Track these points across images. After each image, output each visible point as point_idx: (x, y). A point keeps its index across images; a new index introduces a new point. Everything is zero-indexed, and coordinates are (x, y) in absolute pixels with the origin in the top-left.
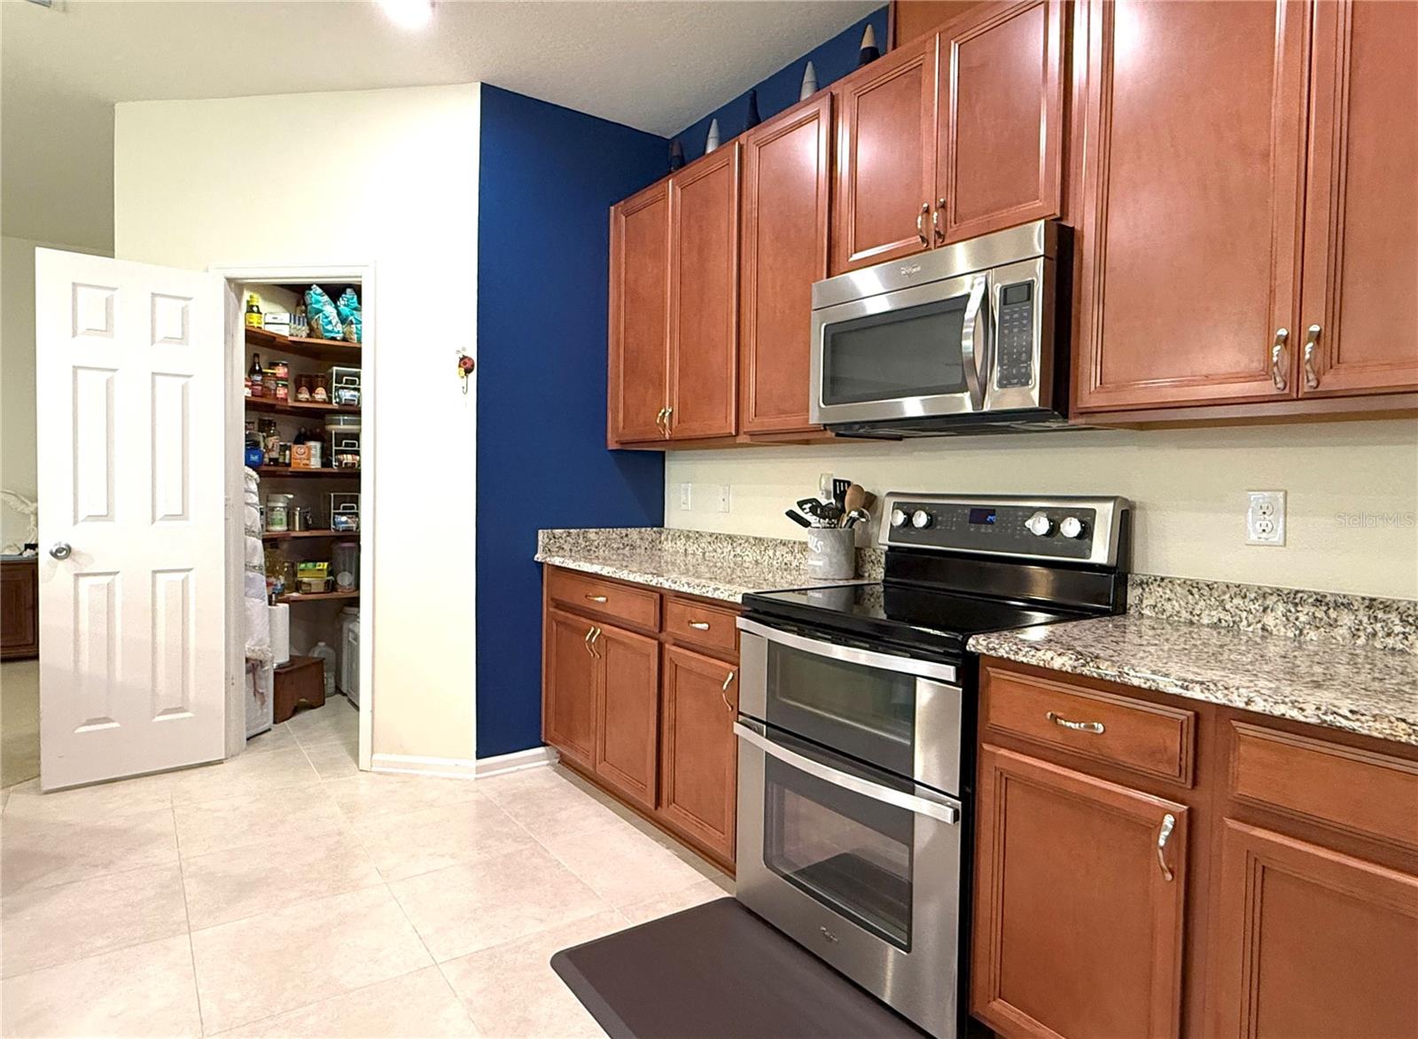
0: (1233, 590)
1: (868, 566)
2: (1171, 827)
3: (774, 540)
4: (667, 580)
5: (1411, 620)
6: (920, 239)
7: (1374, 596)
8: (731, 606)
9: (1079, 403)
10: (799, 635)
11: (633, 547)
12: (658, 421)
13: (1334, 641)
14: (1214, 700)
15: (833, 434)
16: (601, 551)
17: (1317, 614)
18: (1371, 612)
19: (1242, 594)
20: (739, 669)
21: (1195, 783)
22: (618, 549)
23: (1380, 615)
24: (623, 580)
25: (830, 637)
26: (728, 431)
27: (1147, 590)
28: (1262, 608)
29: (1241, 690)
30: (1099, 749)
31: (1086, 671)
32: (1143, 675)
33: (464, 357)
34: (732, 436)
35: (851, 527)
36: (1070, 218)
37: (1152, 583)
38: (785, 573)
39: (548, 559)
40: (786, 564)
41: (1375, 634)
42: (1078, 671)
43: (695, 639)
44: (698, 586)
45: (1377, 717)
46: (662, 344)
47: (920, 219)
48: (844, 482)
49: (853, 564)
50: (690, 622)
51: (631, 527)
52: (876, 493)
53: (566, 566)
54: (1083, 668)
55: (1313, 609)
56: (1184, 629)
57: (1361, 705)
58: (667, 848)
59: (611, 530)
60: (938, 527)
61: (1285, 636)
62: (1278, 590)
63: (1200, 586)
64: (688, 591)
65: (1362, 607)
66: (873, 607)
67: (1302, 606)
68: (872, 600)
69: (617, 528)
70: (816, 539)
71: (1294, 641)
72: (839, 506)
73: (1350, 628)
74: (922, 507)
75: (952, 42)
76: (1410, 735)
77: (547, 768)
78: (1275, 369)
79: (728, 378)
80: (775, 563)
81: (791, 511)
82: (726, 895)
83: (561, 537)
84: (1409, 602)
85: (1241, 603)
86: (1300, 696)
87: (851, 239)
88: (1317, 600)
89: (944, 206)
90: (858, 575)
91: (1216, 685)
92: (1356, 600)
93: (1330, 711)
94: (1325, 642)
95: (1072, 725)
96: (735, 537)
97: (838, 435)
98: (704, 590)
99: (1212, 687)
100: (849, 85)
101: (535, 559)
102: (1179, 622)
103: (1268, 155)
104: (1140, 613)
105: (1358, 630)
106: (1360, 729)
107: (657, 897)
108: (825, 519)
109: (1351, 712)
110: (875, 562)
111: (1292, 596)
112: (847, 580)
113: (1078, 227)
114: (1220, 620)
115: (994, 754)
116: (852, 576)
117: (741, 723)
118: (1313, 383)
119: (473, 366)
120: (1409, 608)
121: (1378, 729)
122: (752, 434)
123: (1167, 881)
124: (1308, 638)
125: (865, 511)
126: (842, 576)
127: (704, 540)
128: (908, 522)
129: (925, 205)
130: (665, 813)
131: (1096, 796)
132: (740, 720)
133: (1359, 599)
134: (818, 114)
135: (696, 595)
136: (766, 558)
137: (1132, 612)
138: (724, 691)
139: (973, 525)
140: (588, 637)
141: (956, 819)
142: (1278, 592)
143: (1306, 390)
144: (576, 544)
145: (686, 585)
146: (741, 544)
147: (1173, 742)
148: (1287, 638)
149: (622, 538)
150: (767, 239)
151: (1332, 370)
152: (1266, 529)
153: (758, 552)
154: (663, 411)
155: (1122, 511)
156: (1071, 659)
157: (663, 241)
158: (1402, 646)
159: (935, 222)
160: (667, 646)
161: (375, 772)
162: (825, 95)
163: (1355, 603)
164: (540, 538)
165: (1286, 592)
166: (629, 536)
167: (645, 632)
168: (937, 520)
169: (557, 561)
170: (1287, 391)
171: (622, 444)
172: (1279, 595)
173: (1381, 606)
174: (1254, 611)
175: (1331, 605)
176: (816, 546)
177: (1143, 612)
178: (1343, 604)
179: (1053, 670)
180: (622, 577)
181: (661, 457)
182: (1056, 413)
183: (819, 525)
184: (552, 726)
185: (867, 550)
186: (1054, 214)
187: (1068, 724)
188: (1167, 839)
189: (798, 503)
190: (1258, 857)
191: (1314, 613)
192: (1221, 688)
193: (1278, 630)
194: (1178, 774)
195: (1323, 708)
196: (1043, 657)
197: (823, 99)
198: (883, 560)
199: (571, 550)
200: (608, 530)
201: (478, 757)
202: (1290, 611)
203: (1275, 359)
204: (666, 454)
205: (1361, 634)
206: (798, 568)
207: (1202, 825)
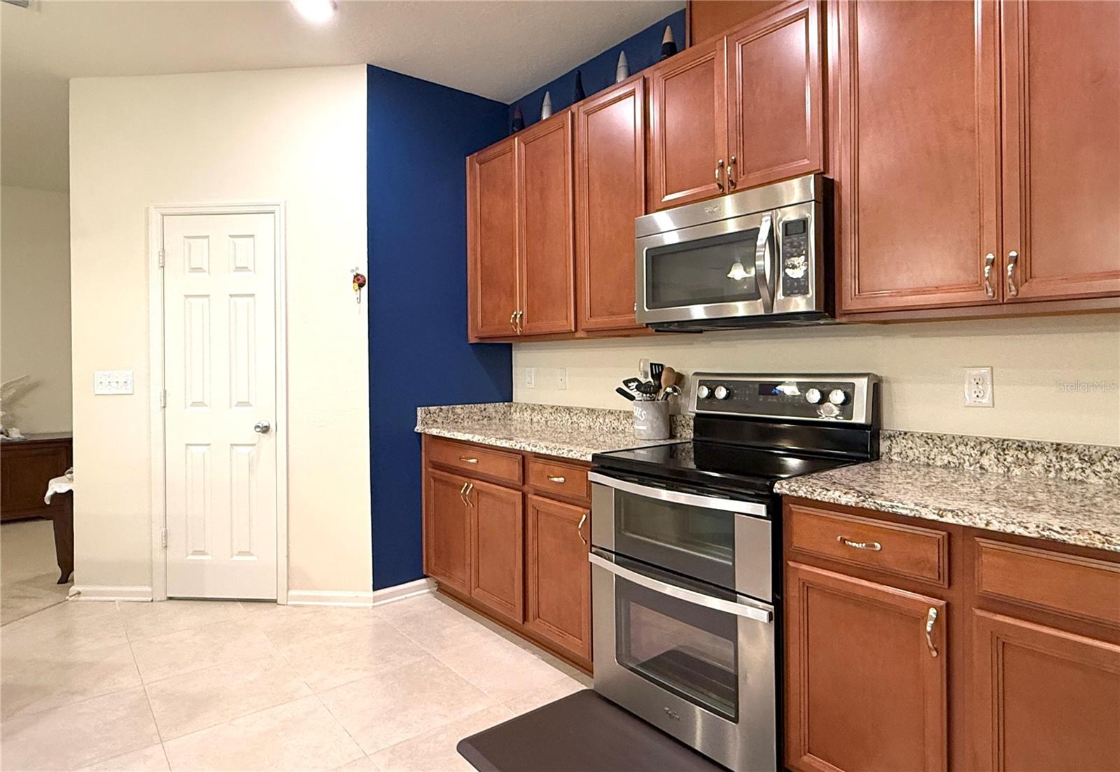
0: (958, 440)
1: (679, 429)
2: (935, 616)
3: (603, 410)
4: (529, 445)
5: (1086, 458)
6: (717, 186)
7: (1059, 442)
8: (584, 464)
9: (843, 306)
10: (639, 484)
11: (490, 418)
12: (511, 321)
13: (1033, 475)
14: (963, 523)
15: (654, 330)
16: (466, 422)
17: (1019, 456)
18: (1058, 454)
19: (965, 443)
20: (591, 512)
21: (950, 584)
22: (479, 420)
23: (1065, 455)
24: (492, 445)
25: (665, 485)
26: (569, 329)
27: (894, 441)
28: (979, 453)
29: (982, 515)
30: (877, 562)
31: (866, 505)
32: (909, 507)
33: (358, 275)
34: (573, 332)
35: (666, 399)
36: (830, 172)
37: (898, 437)
38: (613, 435)
39: (426, 430)
40: (614, 428)
41: (1061, 469)
42: (860, 505)
43: (551, 489)
44: (555, 449)
45: (1080, 532)
46: (513, 262)
47: (717, 171)
48: (659, 365)
49: (669, 428)
50: (549, 477)
51: (488, 403)
52: (684, 374)
53: (443, 435)
54: (864, 503)
55: (1016, 453)
56: (924, 470)
57: (1067, 522)
58: (534, 654)
59: (473, 405)
60: (735, 398)
61: (998, 473)
62: (991, 439)
63: (933, 438)
64: (547, 453)
65: (1051, 450)
66: (685, 459)
67: (1008, 451)
68: (684, 454)
69: (477, 403)
70: (640, 410)
71: (1004, 476)
72: (657, 383)
73: (1043, 466)
74: (721, 383)
75: (737, 43)
76: (1104, 543)
77: (428, 595)
78: (987, 283)
79: (567, 288)
80: (604, 428)
81: (620, 388)
82: (585, 688)
83: (435, 413)
84: (1085, 446)
85: (964, 449)
86: (1023, 518)
87: (663, 186)
88: (1019, 446)
89: (735, 162)
90: (672, 436)
91: (962, 512)
92: (1047, 445)
93: (1046, 529)
94: (1026, 477)
95: (857, 545)
96: (572, 408)
97: (657, 331)
98: (560, 452)
99: (960, 513)
100: (658, 71)
101: (416, 430)
102: (919, 464)
103: (974, 131)
104: (890, 459)
105: (1049, 467)
106: (1069, 540)
107: (531, 692)
108: (646, 394)
109: (1062, 528)
110: (685, 425)
111: (1001, 443)
112: (665, 440)
113: (837, 179)
114: (949, 462)
115: (798, 569)
116: (668, 437)
117: (594, 553)
118: (1014, 293)
119: (365, 281)
120: (1084, 450)
121: (1081, 540)
122: (588, 331)
123: (932, 657)
124: (1014, 474)
125: (677, 388)
126: (662, 437)
127: (547, 411)
128: (711, 395)
129: (721, 161)
130: (531, 626)
131: (880, 598)
132: (593, 551)
133: (1049, 444)
134: (635, 92)
135: (553, 456)
136: (598, 424)
137: (884, 458)
138: (580, 529)
139: (762, 396)
140: (462, 491)
141: (770, 619)
142: (991, 440)
143: (1008, 297)
144: (446, 417)
145: (545, 448)
146: (576, 414)
147: (932, 555)
148: (998, 474)
149: (481, 411)
150: (596, 185)
151: (1027, 283)
152: (979, 394)
153: (591, 420)
154: (515, 313)
155: (874, 384)
156: (854, 496)
157: (511, 184)
158: (1081, 478)
159: (729, 173)
160: (530, 496)
161: (290, 605)
162: (639, 78)
163: (1046, 447)
164: (419, 414)
165: (996, 440)
166: (487, 410)
167: (511, 485)
168: (733, 392)
169: (434, 432)
170: (995, 298)
171: (481, 338)
172: (991, 443)
173: (1065, 449)
174: (974, 455)
175: (1029, 449)
176: (641, 415)
177: (892, 458)
178: (1037, 448)
179: (840, 505)
180: (491, 443)
181: (509, 347)
182: (827, 314)
183: (642, 399)
184: (433, 561)
185: (678, 417)
186: (819, 170)
187: (854, 544)
188: (933, 626)
189: (624, 382)
190: (999, 636)
191: (1017, 456)
192: (967, 514)
193: (992, 469)
194: (937, 578)
195: (1041, 526)
196: (833, 496)
197: (638, 81)
198: (692, 423)
199: (443, 422)
200: (470, 405)
201: (375, 589)
202: (1000, 455)
203: (986, 275)
204: (513, 344)
205: (1052, 469)
206: (623, 431)
207: (956, 614)
